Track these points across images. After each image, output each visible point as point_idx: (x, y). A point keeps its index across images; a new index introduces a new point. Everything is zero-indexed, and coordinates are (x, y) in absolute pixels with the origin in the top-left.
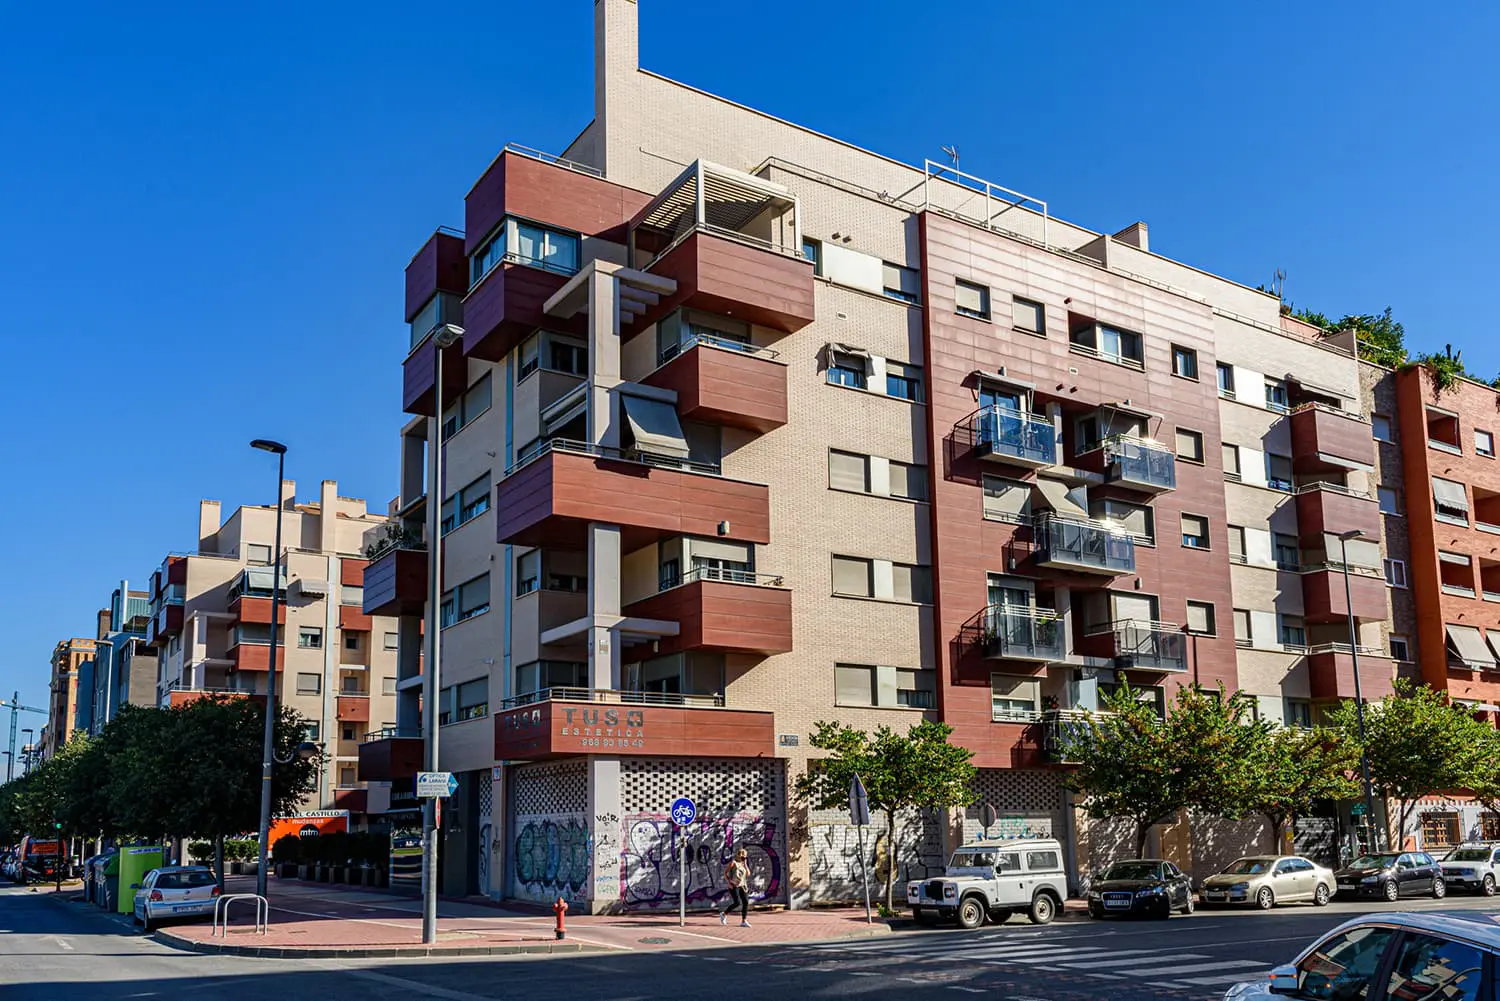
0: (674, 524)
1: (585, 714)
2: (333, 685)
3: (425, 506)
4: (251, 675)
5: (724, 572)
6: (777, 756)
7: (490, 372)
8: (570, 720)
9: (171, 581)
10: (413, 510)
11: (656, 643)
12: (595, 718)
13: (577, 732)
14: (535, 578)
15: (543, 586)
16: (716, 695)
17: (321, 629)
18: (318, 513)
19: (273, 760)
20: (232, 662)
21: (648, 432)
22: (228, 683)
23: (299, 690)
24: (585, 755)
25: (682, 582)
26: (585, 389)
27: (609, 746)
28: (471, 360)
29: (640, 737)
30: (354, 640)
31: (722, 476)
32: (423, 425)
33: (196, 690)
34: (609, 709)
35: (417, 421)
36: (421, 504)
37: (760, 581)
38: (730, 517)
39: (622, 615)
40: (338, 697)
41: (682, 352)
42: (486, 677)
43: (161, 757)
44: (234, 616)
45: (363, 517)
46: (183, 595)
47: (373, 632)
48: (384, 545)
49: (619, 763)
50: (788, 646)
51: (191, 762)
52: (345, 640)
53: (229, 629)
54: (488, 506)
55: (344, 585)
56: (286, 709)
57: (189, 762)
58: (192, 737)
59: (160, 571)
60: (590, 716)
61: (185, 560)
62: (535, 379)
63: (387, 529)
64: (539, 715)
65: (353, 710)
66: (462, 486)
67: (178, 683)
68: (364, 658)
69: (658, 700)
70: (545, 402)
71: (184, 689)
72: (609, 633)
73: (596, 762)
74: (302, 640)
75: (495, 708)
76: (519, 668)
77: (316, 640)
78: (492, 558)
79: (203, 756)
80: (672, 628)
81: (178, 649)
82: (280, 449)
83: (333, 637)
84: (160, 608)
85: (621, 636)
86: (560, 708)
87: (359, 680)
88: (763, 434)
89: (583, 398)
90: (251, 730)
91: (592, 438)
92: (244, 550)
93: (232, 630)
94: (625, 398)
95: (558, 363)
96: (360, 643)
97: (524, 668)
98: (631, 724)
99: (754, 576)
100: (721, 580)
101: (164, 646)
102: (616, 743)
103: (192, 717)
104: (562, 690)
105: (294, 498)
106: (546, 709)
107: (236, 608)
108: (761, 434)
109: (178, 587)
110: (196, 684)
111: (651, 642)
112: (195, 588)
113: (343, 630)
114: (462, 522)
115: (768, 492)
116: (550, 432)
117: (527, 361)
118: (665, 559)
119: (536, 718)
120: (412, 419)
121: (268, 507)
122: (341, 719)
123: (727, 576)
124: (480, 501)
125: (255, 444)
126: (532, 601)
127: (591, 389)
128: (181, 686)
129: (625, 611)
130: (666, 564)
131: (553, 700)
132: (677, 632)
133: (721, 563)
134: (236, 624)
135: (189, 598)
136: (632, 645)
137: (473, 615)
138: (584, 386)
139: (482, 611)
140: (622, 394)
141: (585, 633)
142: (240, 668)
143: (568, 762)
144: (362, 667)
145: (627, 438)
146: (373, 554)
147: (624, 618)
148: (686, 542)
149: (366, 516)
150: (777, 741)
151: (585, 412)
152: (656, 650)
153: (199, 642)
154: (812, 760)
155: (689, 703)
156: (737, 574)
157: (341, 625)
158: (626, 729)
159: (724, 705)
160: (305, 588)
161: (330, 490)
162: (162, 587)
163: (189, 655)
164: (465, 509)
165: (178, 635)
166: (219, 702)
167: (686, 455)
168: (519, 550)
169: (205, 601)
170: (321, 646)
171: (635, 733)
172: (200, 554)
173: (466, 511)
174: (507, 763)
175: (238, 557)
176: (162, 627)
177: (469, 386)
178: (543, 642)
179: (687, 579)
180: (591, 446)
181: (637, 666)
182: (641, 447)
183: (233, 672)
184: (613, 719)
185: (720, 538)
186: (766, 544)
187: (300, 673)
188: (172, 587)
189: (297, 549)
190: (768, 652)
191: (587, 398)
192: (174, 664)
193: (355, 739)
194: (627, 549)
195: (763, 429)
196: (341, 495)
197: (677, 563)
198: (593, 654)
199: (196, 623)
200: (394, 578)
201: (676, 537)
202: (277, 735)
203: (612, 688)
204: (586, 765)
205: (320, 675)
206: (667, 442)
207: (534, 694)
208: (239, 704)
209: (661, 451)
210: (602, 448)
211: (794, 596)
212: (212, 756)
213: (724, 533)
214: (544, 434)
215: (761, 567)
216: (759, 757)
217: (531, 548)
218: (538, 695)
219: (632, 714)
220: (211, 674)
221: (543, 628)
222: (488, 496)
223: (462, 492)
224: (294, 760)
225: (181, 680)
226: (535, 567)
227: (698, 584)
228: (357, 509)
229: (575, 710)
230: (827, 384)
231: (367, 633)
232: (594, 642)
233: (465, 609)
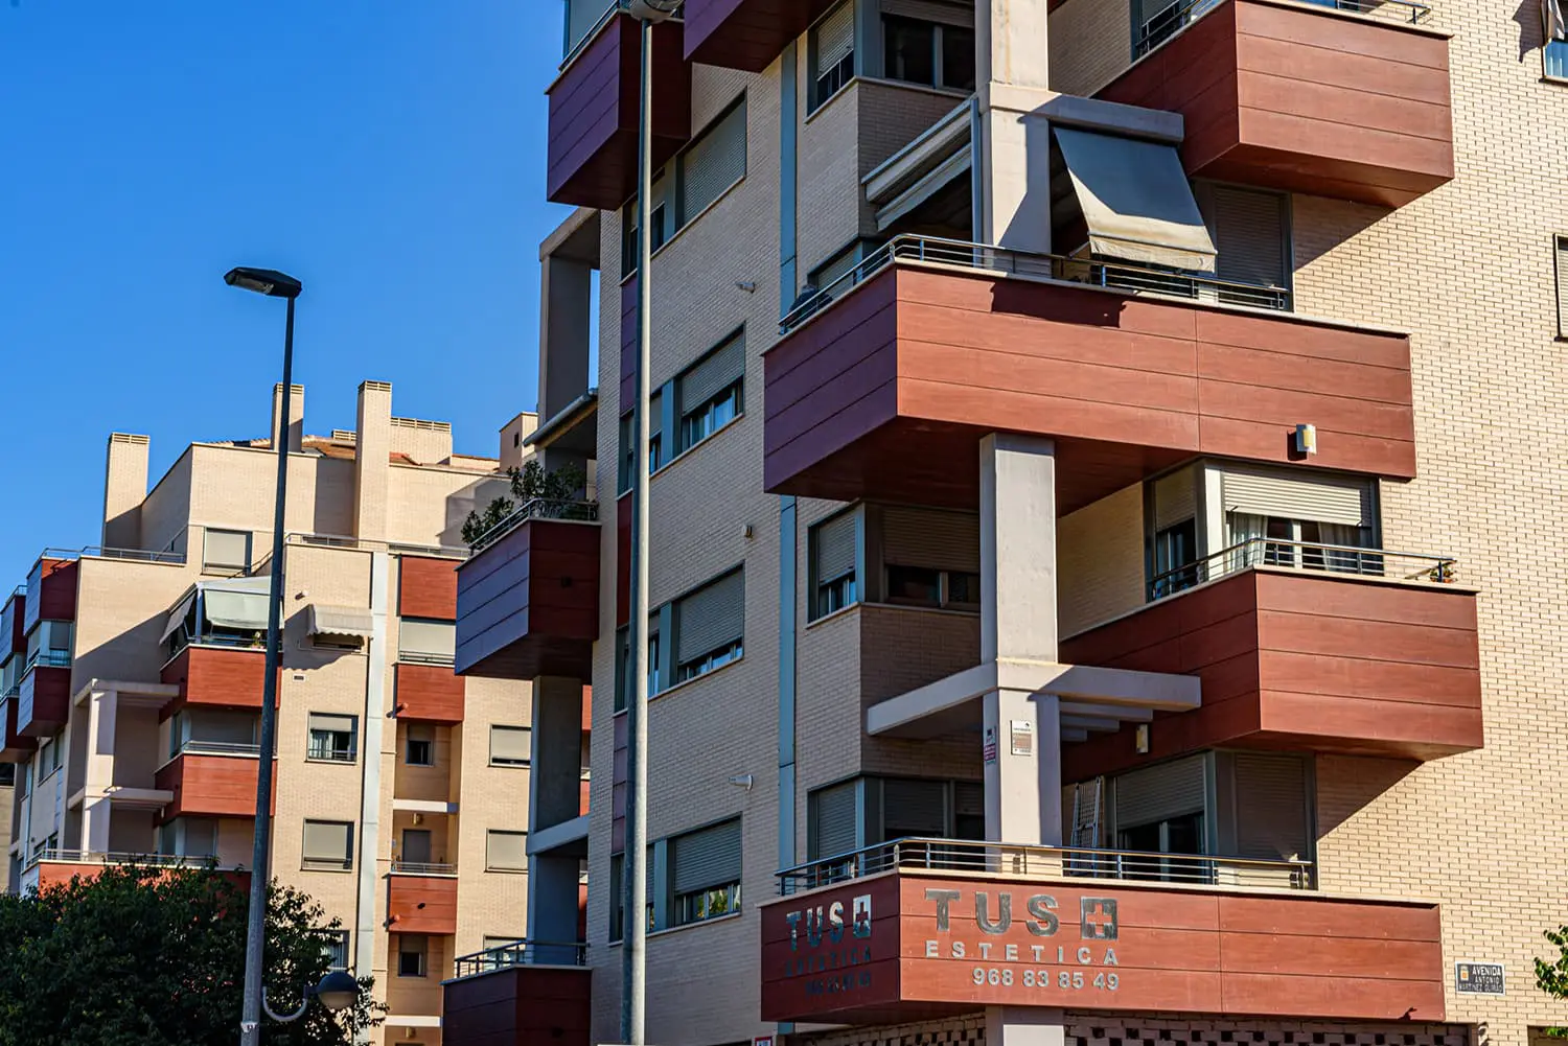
0: (1182, 433)
1: (981, 904)
2: (378, 847)
3: (593, 418)
4: (206, 824)
5: (1305, 550)
6: (1449, 1019)
7: (741, 98)
8: (943, 921)
9: (44, 614)
10: (564, 430)
11: (1144, 729)
12: (1003, 917)
13: (960, 953)
14: (851, 577)
15: (871, 595)
16: (1294, 859)
17: (355, 718)
18: (351, 455)
19: (263, 1016)
20: (166, 796)
21: (1119, 209)
22: (158, 845)
23: (306, 860)
24: (980, 1008)
25: (1206, 579)
26: (969, 117)
27: (1037, 988)
28: (700, 70)
29: (1111, 966)
30: (426, 745)
31: (1296, 315)
32: (592, 226)
33: (91, 859)
34: (1038, 894)
35: (580, 220)
36: (589, 412)
37: (1394, 572)
38: (1315, 415)
39: (1061, 661)
40: (388, 876)
41: (1194, 18)
42: (736, 819)
43: (20, 1005)
44: (173, 691)
45: (446, 462)
46: (66, 642)
47: (464, 724)
48: (502, 512)
49: (1060, 1029)
50: (1470, 735)
51: (83, 1019)
52: (405, 745)
53: (162, 720)
54: (739, 408)
55: (405, 618)
56: (289, 894)
57: (78, 1019)
58: (87, 960)
59: (23, 591)
60: (991, 910)
61: (75, 566)
62: (846, 105)
63: (509, 473)
64: (867, 908)
65: (421, 906)
66: (677, 368)
67: (54, 844)
68: (446, 789)
69: (1149, 870)
70: (872, 154)
71: (66, 856)
72: (1033, 705)
73: (1005, 1026)
74: (314, 743)
75: (757, 891)
76: (814, 795)
77: (343, 744)
78: (750, 533)
79: (108, 1004)
80: (1181, 691)
81: (57, 766)
82: (287, 288)
83: (380, 737)
84: (21, 676)
85: (1062, 714)
86: (918, 894)
87: (434, 837)
88: (1392, 208)
89: (962, 139)
90: (213, 944)
91: (985, 232)
92: (196, 542)
93: (169, 721)
94: (1058, 132)
95: (900, 63)
96: (437, 750)
97: (822, 795)
98: (1090, 931)
99: (1380, 558)
100: (1298, 569)
101: (26, 761)
102: (1056, 979)
103: (89, 913)
104: (923, 846)
105: (301, 420)
106: (887, 894)
107: (176, 674)
108: (1388, 208)
109: (60, 626)
110: (91, 847)
111: (1129, 728)
112: (95, 627)
113: (400, 721)
114: (678, 450)
115: (1408, 348)
116: (883, 224)
117: (829, 62)
118: (1161, 523)
119: (862, 916)
120: (567, 215)
121: (246, 444)
122: (393, 928)
123: (1313, 557)
124: (719, 399)
125: (238, 277)
126: (845, 633)
127: (982, 116)
128: (60, 850)
129: (1071, 649)
130: (1161, 535)
131: (903, 870)
132: (1197, 702)
133: (1297, 530)
134: (174, 708)
135: (82, 648)
136: (1083, 736)
137: (704, 670)
138: (968, 109)
139: (726, 659)
140: (1054, 124)
141: (976, 704)
142: (184, 808)
143: (934, 1027)
144: (442, 807)
145: (1069, 227)
146: (478, 532)
147: (1068, 667)
148: (1212, 477)
149: (454, 462)
150: (1449, 979)
151: (968, 171)
152: (1144, 750)
153: (99, 752)
154: (1541, 1029)
155: (1228, 879)
156: (1337, 553)
157: (398, 709)
158: (1079, 943)
159: (1313, 885)
160: (322, 625)
161: (378, 403)
162: (28, 625)
163: (77, 780)
164: (686, 420)
165: (57, 733)
166: (144, 882)
167: (1208, 264)
168: (814, 509)
169: (113, 657)
170: (353, 757)
171: (1097, 954)
172: (106, 553)
173: (688, 424)
174: (788, 1028)
175: (182, 559)
176: (25, 718)
177: (694, 133)
178: (873, 728)
179: (1216, 570)
180: (982, 250)
181: (1096, 787)
182: (1101, 247)
183: (166, 817)
184: (1045, 919)
185: (1294, 467)
186: (1406, 480)
187: (308, 821)
188: (46, 626)
189: (305, 538)
190: (1420, 752)
191: (973, 138)
192: (47, 798)
193: (424, 975)
194: (1072, 498)
195: (1389, 195)
196: (401, 416)
197: (1190, 532)
198: (995, 756)
199: (95, 707)
200: (526, 587)
201: (1183, 467)
202: (270, 957)
203: (1043, 841)
204: (980, 1033)
205: (350, 825)
206: (1166, 235)
207: (850, 858)
208: (185, 886)
209: (1152, 257)
210: (1010, 254)
211: (1481, 603)
212: (129, 1003)
213: (1303, 455)
214: (871, 233)
215: (1394, 534)
216: (1406, 1020)
217: (843, 504)
218: (862, 858)
219: (1091, 905)
220: (123, 819)
221: (870, 698)
222: (739, 384)
223: (679, 379)
224: (305, 1017)
225: (60, 838)
226: (850, 549)
227: (1243, 583)
228: (433, 444)
229: (956, 896)
230: (1544, 80)
231: (452, 726)
232: (997, 728)
233: (686, 656)
